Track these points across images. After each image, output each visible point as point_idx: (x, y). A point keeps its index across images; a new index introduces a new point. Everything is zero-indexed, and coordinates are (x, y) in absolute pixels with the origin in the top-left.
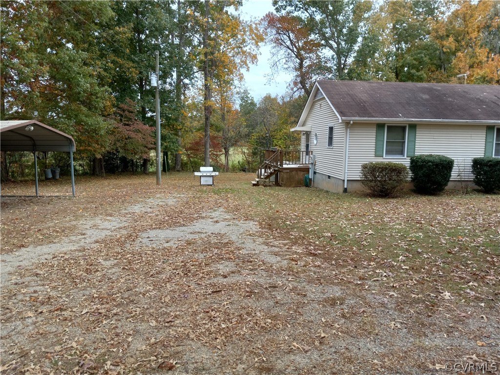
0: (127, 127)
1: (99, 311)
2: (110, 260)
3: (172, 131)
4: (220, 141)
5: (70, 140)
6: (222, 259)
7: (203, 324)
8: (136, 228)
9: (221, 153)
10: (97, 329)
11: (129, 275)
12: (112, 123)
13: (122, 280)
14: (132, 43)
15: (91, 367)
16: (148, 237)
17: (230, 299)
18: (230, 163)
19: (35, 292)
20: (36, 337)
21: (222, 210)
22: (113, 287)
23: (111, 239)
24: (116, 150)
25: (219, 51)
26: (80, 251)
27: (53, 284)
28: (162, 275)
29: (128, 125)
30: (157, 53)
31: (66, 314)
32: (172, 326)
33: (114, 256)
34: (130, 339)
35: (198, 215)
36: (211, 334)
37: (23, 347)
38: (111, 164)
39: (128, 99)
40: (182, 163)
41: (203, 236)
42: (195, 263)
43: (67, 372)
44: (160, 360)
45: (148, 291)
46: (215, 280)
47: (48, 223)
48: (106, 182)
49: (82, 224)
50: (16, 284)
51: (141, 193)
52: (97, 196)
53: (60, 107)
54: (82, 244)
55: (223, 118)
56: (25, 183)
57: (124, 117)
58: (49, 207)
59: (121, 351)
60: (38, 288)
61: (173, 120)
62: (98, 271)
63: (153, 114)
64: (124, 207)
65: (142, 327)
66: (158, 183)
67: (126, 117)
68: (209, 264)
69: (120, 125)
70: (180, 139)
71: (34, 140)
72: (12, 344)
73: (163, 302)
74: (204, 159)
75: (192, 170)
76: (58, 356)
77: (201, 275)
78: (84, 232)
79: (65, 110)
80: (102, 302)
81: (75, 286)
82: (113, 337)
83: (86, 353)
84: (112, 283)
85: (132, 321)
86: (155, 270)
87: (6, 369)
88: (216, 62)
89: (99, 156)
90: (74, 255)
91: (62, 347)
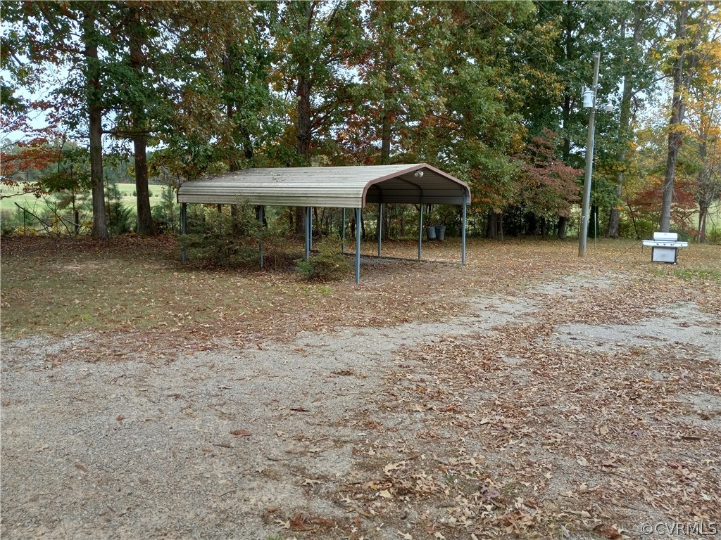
0: (541, 169)
1: (504, 425)
2: (514, 357)
3: (608, 174)
4: (694, 189)
5: (465, 188)
6: (699, 387)
7: (668, 483)
8: (550, 317)
9: (693, 210)
10: (502, 449)
11: (542, 383)
12: (521, 164)
13: (534, 389)
14: (557, 45)
15: (497, 498)
16: (569, 334)
17: (716, 456)
18: (709, 228)
19: (422, 381)
20: (426, 439)
21: (693, 306)
22: (521, 396)
23: (515, 328)
24: (522, 203)
25: (705, 40)
26: (473, 338)
27: (443, 376)
28: (593, 394)
29: (541, 167)
30: (598, 56)
31: (462, 418)
32: (614, 474)
33: (521, 352)
34: (548, 475)
35: (648, 310)
36: (683, 504)
37: (412, 447)
38: (512, 222)
39: (545, 129)
40: (619, 225)
41: (659, 344)
42: (647, 385)
43: (466, 495)
44: (596, 520)
45: (573, 412)
46: (687, 420)
47: (432, 295)
48: (504, 248)
49: (475, 302)
50: (401, 366)
51: (557, 268)
52: (493, 266)
53: (453, 145)
54: (476, 329)
55: (702, 151)
56: (405, 242)
57: (536, 154)
58: (433, 275)
59: (536, 488)
60: (425, 377)
61: (612, 158)
62: (499, 369)
63: (581, 150)
64: (531, 286)
65: (566, 462)
66: (580, 255)
67: (540, 155)
68: (673, 392)
69: (530, 167)
70: (620, 187)
71: (421, 190)
72: (400, 440)
73: (598, 433)
74: (660, 220)
75: (636, 236)
76: (454, 472)
77: (660, 406)
78: (477, 313)
79: (458, 149)
80: (506, 414)
81: (470, 384)
82: (525, 466)
83: (488, 477)
84: (519, 390)
85: (551, 451)
86: (582, 384)
87: (397, 468)
88: (697, 60)
89: (498, 211)
90: (466, 342)
91: (458, 461)
